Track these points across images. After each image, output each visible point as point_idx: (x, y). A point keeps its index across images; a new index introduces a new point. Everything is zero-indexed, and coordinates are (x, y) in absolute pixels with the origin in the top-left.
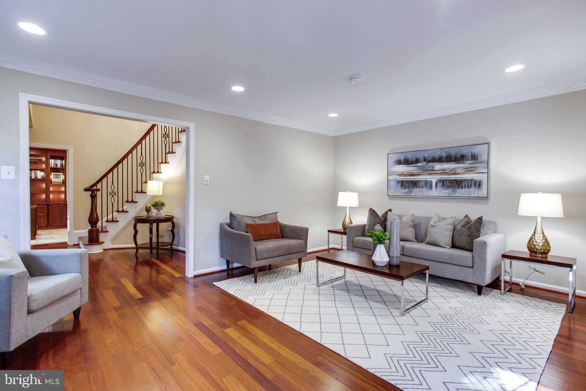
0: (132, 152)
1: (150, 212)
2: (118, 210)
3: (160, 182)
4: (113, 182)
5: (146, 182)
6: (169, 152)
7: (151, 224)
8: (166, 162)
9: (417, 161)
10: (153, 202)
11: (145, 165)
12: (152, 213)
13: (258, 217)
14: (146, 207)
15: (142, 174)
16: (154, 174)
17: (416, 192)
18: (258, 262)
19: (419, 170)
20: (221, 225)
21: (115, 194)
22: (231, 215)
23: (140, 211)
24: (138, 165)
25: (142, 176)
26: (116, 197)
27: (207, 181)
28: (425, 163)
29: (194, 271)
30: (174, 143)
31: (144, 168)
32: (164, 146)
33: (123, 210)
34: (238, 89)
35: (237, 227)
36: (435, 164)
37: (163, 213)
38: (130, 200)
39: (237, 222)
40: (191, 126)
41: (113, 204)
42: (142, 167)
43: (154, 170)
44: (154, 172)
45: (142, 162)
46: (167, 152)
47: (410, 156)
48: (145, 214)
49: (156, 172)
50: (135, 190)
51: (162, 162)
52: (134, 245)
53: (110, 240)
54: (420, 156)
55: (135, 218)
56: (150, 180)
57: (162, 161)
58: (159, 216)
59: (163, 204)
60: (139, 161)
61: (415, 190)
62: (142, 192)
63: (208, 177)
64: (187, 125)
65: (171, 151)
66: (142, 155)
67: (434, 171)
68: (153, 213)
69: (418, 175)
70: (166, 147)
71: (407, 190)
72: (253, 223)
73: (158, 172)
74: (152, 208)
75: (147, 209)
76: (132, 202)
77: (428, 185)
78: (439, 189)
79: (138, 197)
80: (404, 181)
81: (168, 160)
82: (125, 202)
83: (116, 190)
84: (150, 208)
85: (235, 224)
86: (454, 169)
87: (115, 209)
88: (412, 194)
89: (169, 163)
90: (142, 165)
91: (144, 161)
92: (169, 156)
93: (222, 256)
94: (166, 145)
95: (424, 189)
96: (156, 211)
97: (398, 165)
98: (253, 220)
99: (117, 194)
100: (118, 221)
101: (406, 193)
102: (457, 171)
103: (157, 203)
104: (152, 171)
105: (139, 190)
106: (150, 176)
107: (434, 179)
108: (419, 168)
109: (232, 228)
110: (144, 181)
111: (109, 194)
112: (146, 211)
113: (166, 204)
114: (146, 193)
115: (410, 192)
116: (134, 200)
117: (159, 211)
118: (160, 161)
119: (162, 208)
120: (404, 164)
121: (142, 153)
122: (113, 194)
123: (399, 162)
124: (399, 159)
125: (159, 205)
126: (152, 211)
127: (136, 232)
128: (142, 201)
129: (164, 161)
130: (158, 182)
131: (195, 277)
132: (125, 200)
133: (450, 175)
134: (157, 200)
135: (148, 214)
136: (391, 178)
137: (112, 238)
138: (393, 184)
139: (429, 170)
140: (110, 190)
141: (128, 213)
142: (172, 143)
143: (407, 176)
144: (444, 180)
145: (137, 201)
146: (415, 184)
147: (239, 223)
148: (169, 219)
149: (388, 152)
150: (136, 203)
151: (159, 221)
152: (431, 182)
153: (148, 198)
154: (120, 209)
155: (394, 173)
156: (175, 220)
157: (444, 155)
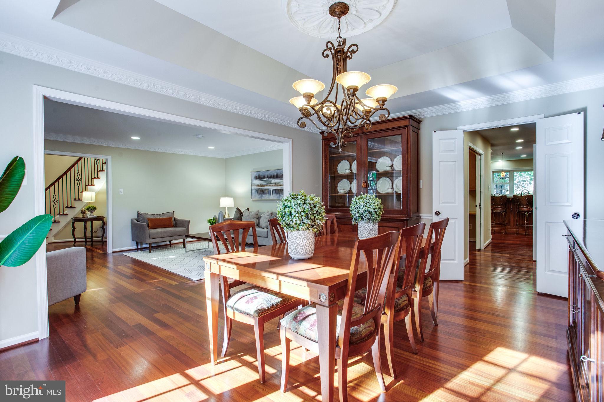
0: (70, 170)
1: (85, 214)
2: (59, 213)
3: (93, 192)
4: (55, 193)
5: (82, 192)
6: (100, 170)
7: (85, 222)
8: (98, 178)
9: (264, 177)
10: (87, 207)
11: (81, 179)
12: (86, 215)
13: (159, 215)
14: (82, 211)
15: (79, 187)
16: (89, 187)
17: (265, 196)
18: (151, 240)
19: (265, 183)
20: (132, 220)
21: (56, 201)
22: (139, 214)
23: (78, 214)
24: (76, 179)
25: (79, 188)
26: (57, 204)
27: (121, 192)
28: (268, 178)
29: (113, 249)
30: (104, 164)
31: (80, 182)
32: (96, 165)
33: (63, 213)
34: (135, 138)
35: (141, 221)
36: (272, 179)
37: (96, 214)
38: (69, 206)
39: (141, 218)
40: (110, 158)
41: (55, 209)
42: (79, 181)
43: (89, 183)
44: (89, 185)
45: (78, 178)
46: (99, 170)
47: (261, 174)
48: (81, 216)
49: (90, 185)
50: (73, 198)
51: (95, 178)
52: (73, 240)
53: (53, 236)
54: (266, 174)
55: (73, 218)
56: (86, 191)
57: (95, 176)
58: (92, 217)
59: (95, 208)
60: (76, 177)
61: (264, 195)
62: (79, 200)
63: (122, 189)
64: (107, 158)
65: (101, 169)
66: (78, 172)
67: (271, 183)
68: (88, 214)
69: (265, 186)
70: (97, 167)
71: (260, 196)
72: (153, 218)
73: (92, 185)
74: (86, 211)
75: (83, 212)
76: (71, 207)
77: (269, 191)
78: (274, 195)
79: (75, 204)
80: (259, 190)
81: (100, 176)
82: (65, 207)
83: (57, 199)
84: (85, 211)
85: (140, 219)
86: (280, 183)
87: (57, 212)
88: (263, 198)
89: (100, 178)
90: (79, 179)
91: (80, 177)
92: (100, 173)
93: (133, 240)
94: (97, 165)
95: (268, 195)
96: (89, 213)
97: (255, 179)
98: (154, 216)
99: (58, 201)
100: (60, 222)
101: (260, 197)
102: (281, 184)
103: (90, 207)
104: (87, 184)
105: (77, 198)
106: (85, 188)
107: (271, 188)
108: (265, 182)
109: (138, 222)
110: (80, 191)
111: (51, 201)
112: (82, 213)
113: (97, 208)
114: (82, 200)
115: (262, 197)
116: (73, 206)
117: (92, 213)
118: (93, 177)
119: (94, 211)
120: (259, 179)
121: (78, 171)
122: (55, 201)
123: (256, 178)
124: (256, 175)
125: (91, 209)
126: (87, 213)
127: (74, 228)
128: (79, 207)
129: (96, 177)
130: (91, 192)
131: (113, 252)
132: (65, 205)
133: (278, 186)
134: (90, 205)
135: (83, 215)
136: (253, 187)
137: (54, 235)
138: (254, 191)
139: (269, 183)
140: (52, 199)
141: (67, 215)
142: (102, 164)
143: (260, 187)
144: (276, 189)
145: (75, 206)
146: (263, 192)
147: (143, 218)
148: (101, 219)
149: (252, 171)
150: (75, 208)
151: (92, 220)
152: (270, 190)
153: (84, 204)
154: (62, 213)
155: (254, 185)
156: (105, 220)
157: (275, 174)
